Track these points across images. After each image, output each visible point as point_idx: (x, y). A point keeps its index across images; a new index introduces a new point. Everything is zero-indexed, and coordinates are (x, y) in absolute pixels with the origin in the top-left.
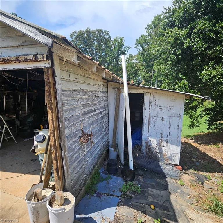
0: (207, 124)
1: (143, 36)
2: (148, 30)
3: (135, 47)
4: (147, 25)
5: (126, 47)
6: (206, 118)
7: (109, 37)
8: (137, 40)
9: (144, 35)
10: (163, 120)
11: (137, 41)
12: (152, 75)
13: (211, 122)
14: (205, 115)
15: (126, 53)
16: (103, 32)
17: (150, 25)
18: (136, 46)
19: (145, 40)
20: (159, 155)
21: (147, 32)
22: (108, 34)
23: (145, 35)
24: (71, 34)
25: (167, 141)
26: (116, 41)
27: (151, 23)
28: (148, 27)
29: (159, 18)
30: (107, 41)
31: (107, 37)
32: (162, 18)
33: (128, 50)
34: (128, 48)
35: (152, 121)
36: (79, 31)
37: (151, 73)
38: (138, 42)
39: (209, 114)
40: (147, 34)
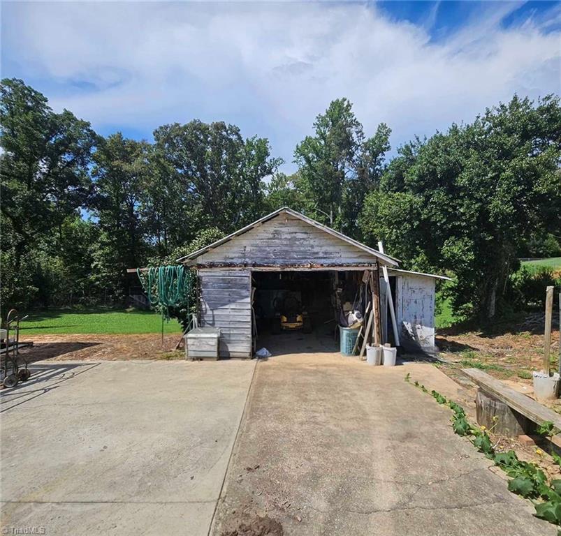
0: (451, 309)
1: (308, 140)
2: (318, 127)
3: (294, 162)
4: (317, 117)
5: (274, 159)
6: (449, 301)
7: (240, 138)
8: (297, 146)
9: (311, 138)
10: (416, 302)
11: (298, 149)
12: (331, 219)
13: (456, 306)
14: (447, 297)
15: (273, 170)
16: (227, 127)
17: (323, 119)
18: (295, 159)
19: (314, 148)
20: (414, 338)
21: (317, 133)
22: (236, 132)
23: (313, 138)
24: (156, 131)
25: (421, 324)
26: (252, 145)
27: (324, 114)
28: (319, 121)
29: (340, 106)
30: (233, 147)
31: (234, 138)
32: (345, 106)
33: (279, 165)
34: (277, 162)
35: (405, 304)
36: (173, 124)
37: (329, 214)
38: (300, 151)
39: (452, 295)
40: (318, 136)
